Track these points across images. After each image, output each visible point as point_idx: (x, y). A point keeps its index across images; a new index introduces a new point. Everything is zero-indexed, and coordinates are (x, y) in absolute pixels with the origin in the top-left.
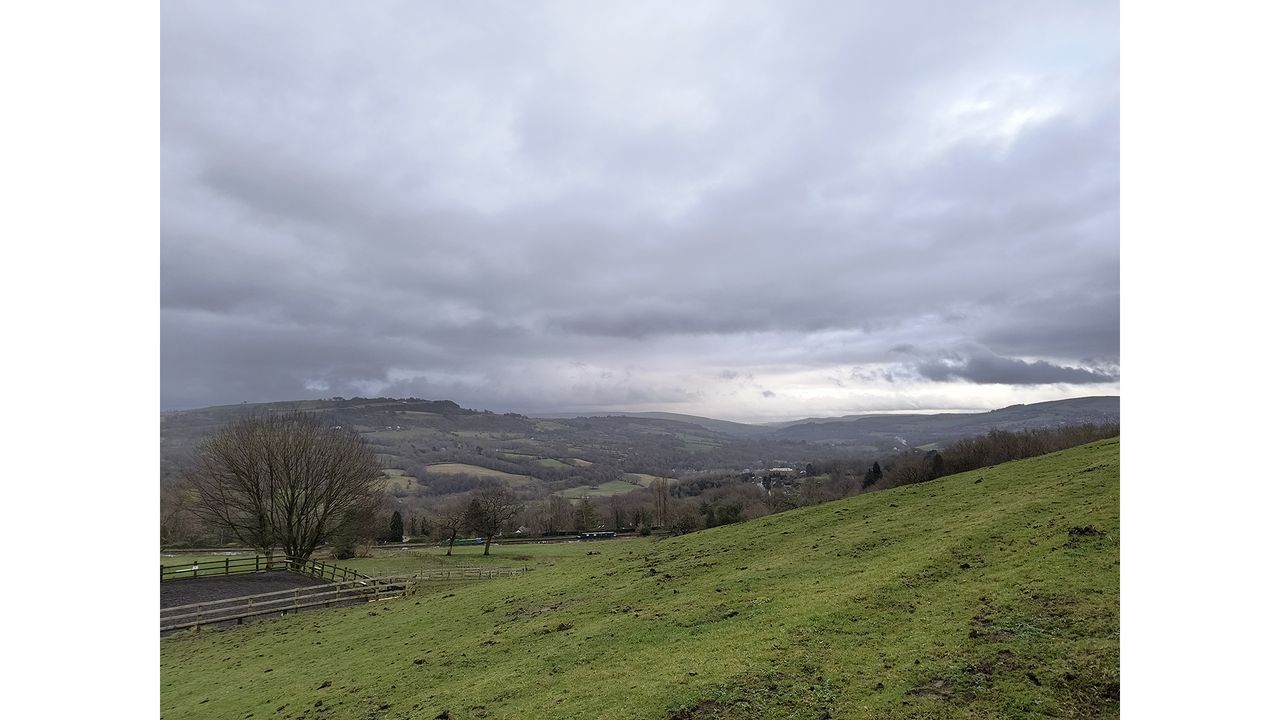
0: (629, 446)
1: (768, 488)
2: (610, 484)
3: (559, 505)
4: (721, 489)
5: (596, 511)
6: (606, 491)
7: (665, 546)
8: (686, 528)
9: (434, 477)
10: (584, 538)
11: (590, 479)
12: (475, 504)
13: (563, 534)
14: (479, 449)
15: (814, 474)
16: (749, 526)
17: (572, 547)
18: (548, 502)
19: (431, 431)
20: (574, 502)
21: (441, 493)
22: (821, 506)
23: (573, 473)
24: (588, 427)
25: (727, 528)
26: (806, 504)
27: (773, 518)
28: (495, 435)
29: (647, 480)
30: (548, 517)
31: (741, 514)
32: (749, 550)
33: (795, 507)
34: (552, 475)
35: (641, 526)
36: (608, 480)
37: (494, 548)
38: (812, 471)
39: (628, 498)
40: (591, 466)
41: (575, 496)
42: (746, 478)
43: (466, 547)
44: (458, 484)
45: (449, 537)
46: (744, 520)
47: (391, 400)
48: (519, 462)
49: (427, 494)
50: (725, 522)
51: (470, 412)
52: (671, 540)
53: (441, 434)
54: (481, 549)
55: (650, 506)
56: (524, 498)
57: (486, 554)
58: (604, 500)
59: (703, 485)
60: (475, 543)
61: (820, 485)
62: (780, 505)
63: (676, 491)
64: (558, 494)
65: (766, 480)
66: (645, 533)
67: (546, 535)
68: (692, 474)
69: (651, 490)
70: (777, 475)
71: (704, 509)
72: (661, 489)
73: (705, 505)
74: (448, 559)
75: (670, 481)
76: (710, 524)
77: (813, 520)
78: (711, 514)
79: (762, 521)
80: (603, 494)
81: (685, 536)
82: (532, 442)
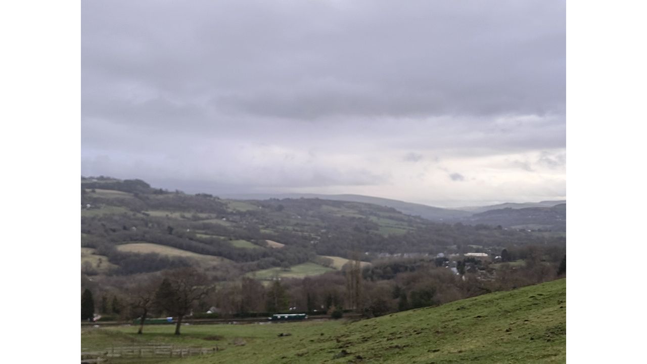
0: (322, 228)
1: (462, 272)
2: (302, 266)
3: (251, 286)
4: (415, 273)
5: (288, 292)
6: (298, 273)
7: (356, 329)
8: (378, 310)
9: (125, 256)
10: (275, 320)
11: (282, 261)
12: (166, 284)
13: (254, 315)
14: (170, 230)
15: (510, 260)
16: (442, 309)
17: (262, 328)
18: (239, 283)
20: (266, 284)
21: (132, 272)
22: (516, 291)
23: (265, 255)
24: (280, 208)
25: (419, 311)
26: (499, 289)
27: (467, 302)
29: (339, 262)
30: (239, 298)
31: (435, 298)
32: (442, 333)
33: (488, 291)
34: (242, 256)
35: (333, 309)
36: (300, 261)
37: (185, 328)
38: (507, 256)
39: (321, 281)
40: (282, 248)
41: (266, 277)
42: (440, 262)
43: (156, 326)
44: (150, 263)
45: (140, 315)
46: (438, 304)
48: (211, 242)
49: (117, 273)
50: (417, 305)
52: (363, 322)
53: (131, 213)
54: (172, 329)
55: (343, 289)
56: (216, 279)
57: (177, 333)
58: (296, 282)
59: (396, 268)
60: (166, 323)
61: (515, 271)
62: (473, 289)
63: (369, 274)
64: (249, 275)
65: (461, 266)
66: (336, 316)
67: (237, 316)
68: (385, 258)
69: (344, 272)
70: (472, 260)
71: (397, 293)
72: (354, 273)
73: (398, 289)
74: (139, 338)
75: (363, 264)
76: (403, 307)
77: (508, 305)
78: (404, 297)
79: (455, 305)
80: (295, 276)
81: (378, 319)
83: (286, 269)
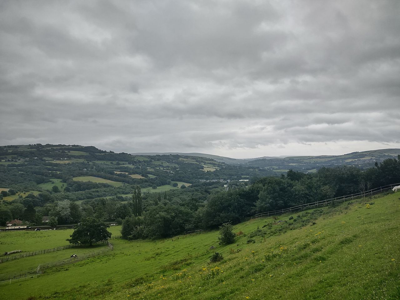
2: (163, 186)
6: (161, 189)
9: (75, 182)
11: (153, 184)
14: (102, 169)
19: (81, 161)
28: (114, 162)
29: (180, 184)
36: (163, 184)
40: (155, 178)
47: (64, 145)
48: (121, 175)
51: (102, 152)
53: (87, 162)
82: (131, 166)
83: (154, 188)
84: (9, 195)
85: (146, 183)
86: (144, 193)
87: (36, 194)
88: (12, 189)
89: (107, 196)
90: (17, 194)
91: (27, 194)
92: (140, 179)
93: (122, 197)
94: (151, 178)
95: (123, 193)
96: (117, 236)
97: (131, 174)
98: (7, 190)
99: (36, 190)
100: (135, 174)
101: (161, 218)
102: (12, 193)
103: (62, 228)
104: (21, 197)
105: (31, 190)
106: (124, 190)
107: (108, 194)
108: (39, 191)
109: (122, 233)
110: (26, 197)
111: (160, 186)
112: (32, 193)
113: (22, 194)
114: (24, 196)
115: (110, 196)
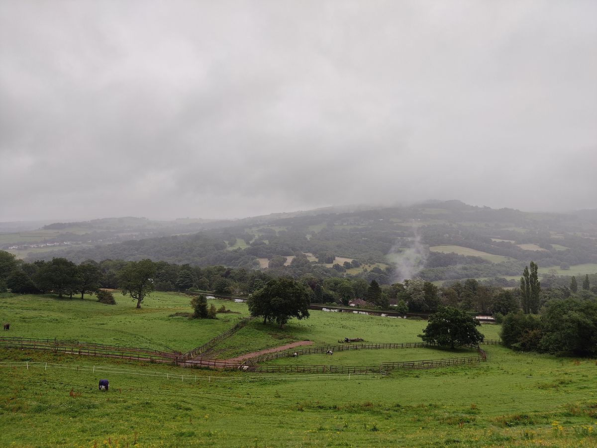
2: (582, 266)
9: (433, 254)
11: (562, 261)
19: (441, 222)
40: (565, 251)
51: (472, 208)
53: (449, 224)
83: (564, 268)
84: (352, 268)
85: (548, 259)
86: (545, 276)
87: (383, 267)
88: (356, 260)
89: (480, 276)
90: (361, 267)
91: (373, 267)
92: (537, 252)
93: (504, 280)
94: (557, 250)
95: (507, 274)
96: (494, 341)
97: (520, 244)
98: (350, 261)
99: (382, 263)
100: (527, 243)
101: (573, 322)
102: (356, 265)
103: (415, 317)
104: (366, 270)
105: (377, 262)
106: (508, 269)
107: (482, 274)
108: (387, 264)
109: (502, 337)
110: (372, 271)
111: (575, 265)
112: (379, 266)
113: (367, 267)
114: (369, 270)
115: (485, 277)
